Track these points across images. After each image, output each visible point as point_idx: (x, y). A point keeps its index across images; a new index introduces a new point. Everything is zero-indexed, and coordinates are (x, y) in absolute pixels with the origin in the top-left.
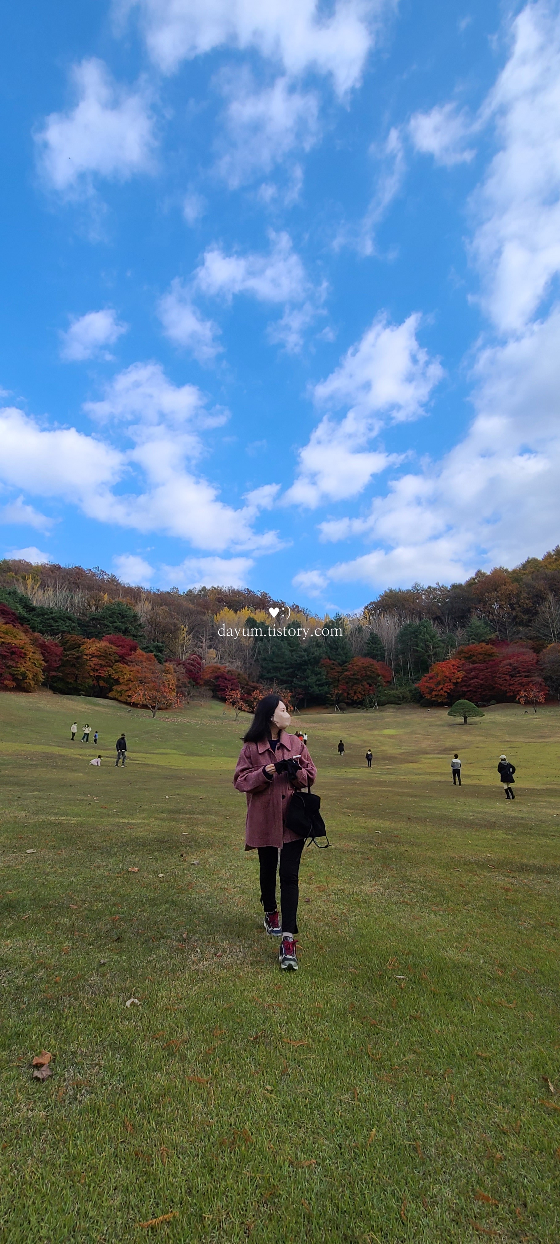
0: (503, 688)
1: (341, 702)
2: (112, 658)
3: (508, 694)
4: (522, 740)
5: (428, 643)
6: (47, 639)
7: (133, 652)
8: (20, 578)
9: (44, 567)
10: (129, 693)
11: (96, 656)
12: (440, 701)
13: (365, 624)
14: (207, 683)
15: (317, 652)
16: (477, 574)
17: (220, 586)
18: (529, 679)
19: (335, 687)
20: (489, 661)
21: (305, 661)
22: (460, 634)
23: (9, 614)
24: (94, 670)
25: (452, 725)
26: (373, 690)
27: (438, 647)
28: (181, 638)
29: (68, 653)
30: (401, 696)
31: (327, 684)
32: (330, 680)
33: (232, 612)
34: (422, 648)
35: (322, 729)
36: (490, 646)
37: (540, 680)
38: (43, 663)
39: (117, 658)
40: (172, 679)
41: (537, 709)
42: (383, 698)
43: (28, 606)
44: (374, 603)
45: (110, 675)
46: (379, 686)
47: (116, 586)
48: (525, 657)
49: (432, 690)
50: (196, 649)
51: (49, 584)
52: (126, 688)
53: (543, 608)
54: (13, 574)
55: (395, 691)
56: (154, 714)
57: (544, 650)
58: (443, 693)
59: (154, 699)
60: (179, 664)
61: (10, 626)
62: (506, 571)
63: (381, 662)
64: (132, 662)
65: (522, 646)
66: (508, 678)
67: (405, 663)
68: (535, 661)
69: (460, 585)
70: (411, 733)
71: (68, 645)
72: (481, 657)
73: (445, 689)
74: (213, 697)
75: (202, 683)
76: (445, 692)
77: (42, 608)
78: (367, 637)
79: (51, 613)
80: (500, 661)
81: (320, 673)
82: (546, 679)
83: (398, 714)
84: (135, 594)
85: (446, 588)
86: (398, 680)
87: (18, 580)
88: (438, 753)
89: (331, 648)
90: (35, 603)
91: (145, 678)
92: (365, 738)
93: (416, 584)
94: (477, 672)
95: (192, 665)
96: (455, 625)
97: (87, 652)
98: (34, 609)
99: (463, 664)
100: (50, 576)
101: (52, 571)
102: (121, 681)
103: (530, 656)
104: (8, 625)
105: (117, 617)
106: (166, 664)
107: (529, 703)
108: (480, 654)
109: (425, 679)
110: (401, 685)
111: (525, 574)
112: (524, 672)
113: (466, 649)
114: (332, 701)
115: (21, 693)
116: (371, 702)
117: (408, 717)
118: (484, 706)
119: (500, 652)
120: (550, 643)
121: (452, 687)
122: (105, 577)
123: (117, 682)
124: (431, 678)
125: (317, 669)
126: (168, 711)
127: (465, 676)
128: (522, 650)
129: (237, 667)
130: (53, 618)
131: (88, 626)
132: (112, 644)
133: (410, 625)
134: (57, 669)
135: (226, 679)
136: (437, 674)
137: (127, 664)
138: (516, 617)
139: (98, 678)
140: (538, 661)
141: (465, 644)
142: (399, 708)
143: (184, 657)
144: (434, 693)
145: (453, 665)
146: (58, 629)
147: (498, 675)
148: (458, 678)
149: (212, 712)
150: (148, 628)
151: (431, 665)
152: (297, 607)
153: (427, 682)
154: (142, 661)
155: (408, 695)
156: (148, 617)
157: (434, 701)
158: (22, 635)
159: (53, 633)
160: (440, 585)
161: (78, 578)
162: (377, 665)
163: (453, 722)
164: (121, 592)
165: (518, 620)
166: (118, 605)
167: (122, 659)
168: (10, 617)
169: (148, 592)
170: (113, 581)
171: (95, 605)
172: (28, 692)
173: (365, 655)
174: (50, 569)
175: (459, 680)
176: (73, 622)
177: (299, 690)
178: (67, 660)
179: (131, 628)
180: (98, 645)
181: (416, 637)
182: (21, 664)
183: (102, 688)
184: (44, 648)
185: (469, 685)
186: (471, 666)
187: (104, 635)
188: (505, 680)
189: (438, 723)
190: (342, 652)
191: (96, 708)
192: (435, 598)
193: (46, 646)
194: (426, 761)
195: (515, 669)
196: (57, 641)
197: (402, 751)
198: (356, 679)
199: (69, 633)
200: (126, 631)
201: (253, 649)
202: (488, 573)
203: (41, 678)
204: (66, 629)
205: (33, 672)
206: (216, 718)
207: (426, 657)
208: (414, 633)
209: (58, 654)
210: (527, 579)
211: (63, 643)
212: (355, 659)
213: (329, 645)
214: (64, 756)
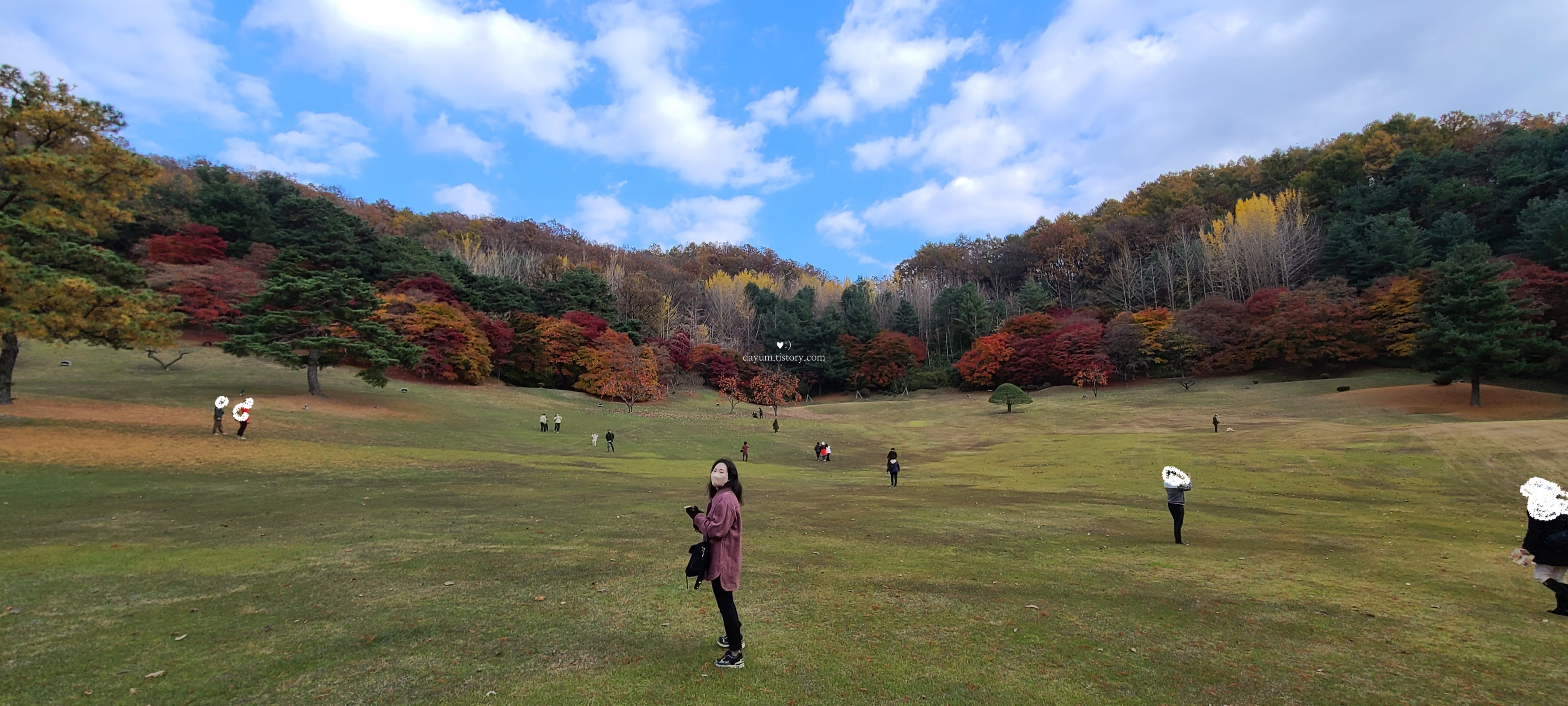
0: (1059, 367)
1: (864, 387)
2: (576, 340)
3: (1065, 375)
4: (1071, 431)
5: (971, 313)
6: (494, 318)
7: (601, 332)
8: (454, 238)
9: (484, 221)
10: (599, 383)
11: (555, 339)
12: (982, 384)
13: (895, 287)
14: (697, 367)
15: (833, 326)
16: (1038, 223)
17: (713, 242)
18: (1092, 356)
19: (856, 368)
20: (1044, 334)
21: (818, 337)
22: (1012, 301)
23: (442, 288)
24: (554, 356)
25: (992, 414)
26: (903, 373)
27: (984, 317)
28: (663, 311)
29: (520, 335)
30: (936, 378)
31: (847, 365)
32: (850, 360)
33: (727, 277)
34: (964, 319)
35: (837, 422)
36: (1047, 315)
37: (1104, 356)
38: (490, 349)
39: (583, 340)
40: (651, 364)
41: (1098, 392)
42: (915, 382)
43: (466, 275)
44: (908, 261)
45: (574, 362)
46: (910, 367)
47: (579, 244)
48: (1088, 329)
49: (974, 372)
50: (682, 325)
51: (492, 244)
52: (595, 377)
53: (1116, 266)
54: (445, 232)
55: (929, 373)
56: (630, 407)
57: (1112, 320)
58: (987, 375)
59: (629, 390)
60: (662, 345)
61: (444, 304)
62: (1076, 217)
63: (914, 337)
64: (601, 344)
65: (1086, 315)
66: (1066, 355)
67: (942, 338)
68: (1100, 334)
69: (1017, 237)
70: (944, 424)
71: (519, 325)
72: (1034, 330)
73: (988, 370)
74: (705, 384)
75: (690, 367)
76: (990, 373)
77: (484, 278)
78: (896, 305)
79: (497, 284)
80: (1058, 335)
81: (837, 353)
82: (1111, 355)
83: (931, 401)
84: (602, 255)
85: (999, 241)
86: (934, 358)
87: (451, 240)
88: (969, 449)
89: (852, 321)
90: (475, 273)
91: (618, 364)
92: (886, 432)
93: (962, 236)
94: (1029, 348)
95: (678, 345)
96: (1006, 289)
97: (544, 333)
98: (474, 279)
99: (1013, 338)
100: (492, 235)
101: (495, 227)
102: (589, 368)
103: (1094, 327)
104: (441, 304)
105: (581, 287)
106: (645, 346)
107: (1088, 385)
108: (1034, 326)
109: (965, 358)
110: (936, 365)
111: (1098, 221)
112: (1086, 347)
113: (1015, 319)
114: (853, 386)
115: (465, 386)
116: (899, 386)
117: (941, 405)
118: (1035, 389)
119: (1059, 323)
120: (1121, 310)
121: (998, 367)
122: (565, 233)
123: (584, 369)
124: (972, 356)
125: (834, 347)
126: (648, 403)
127: (1015, 354)
128: (1085, 320)
129: (735, 347)
130: (499, 291)
131: (545, 299)
132: (575, 323)
133: (950, 290)
134: (508, 356)
135: (720, 362)
136: (980, 351)
137: (594, 347)
138: (1083, 277)
139: (560, 366)
140: (1104, 333)
141: (1016, 313)
142: (934, 394)
143: (669, 335)
144: (976, 375)
145: (1000, 340)
146: (506, 305)
147: (1054, 352)
148: (1006, 356)
149: (704, 404)
150: (620, 299)
151: (974, 341)
152: (811, 267)
153: (967, 361)
154: (613, 344)
155: (946, 377)
156: (621, 285)
157: (976, 384)
158: (461, 315)
159: (501, 310)
160: (992, 237)
161: (530, 236)
162: (908, 341)
163: (995, 411)
164: (584, 253)
165: (1085, 281)
166: (581, 272)
167: (589, 341)
168: (443, 291)
169: (621, 252)
170: (575, 238)
171: (551, 272)
172: (474, 385)
173: (894, 329)
174: (492, 224)
175: (1007, 359)
176: (525, 295)
177: (812, 374)
178: (520, 344)
179: (598, 301)
180: (557, 325)
181: (957, 305)
182: (462, 351)
183: (565, 378)
184: (489, 330)
185: (1019, 364)
186: (1022, 341)
187: (565, 310)
188: (1063, 357)
189: (978, 411)
190: (865, 326)
191: (559, 403)
192: (984, 254)
193: (493, 327)
194: (952, 459)
195: (1075, 344)
196: (506, 321)
197: (928, 447)
198: (882, 359)
199: (521, 308)
200: (592, 306)
201: (754, 324)
202: (1053, 221)
203: (489, 367)
204: (516, 304)
205: (478, 361)
206: (708, 411)
207: (968, 330)
208: (954, 300)
209: (508, 336)
210: (1100, 228)
211: (514, 323)
212: (881, 334)
213: (849, 317)
214: (516, 465)
